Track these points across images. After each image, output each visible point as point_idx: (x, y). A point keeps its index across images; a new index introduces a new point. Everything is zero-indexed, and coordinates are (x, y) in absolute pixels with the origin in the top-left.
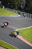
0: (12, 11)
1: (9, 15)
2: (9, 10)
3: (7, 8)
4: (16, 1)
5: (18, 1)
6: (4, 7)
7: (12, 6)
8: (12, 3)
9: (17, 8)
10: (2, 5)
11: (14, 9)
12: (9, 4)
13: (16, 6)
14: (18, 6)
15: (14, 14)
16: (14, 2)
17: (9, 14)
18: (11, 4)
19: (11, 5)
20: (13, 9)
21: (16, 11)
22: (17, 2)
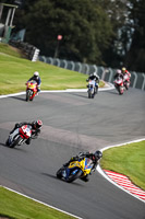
0: (77, 69)
1: (65, 85)
2: (63, 66)
3: (53, 57)
4: (92, 24)
5: (100, 24)
6: (37, 51)
7: (73, 48)
8: (73, 33)
9: (96, 53)
10: (30, 46)
11: (85, 60)
12: (60, 37)
13: (95, 48)
14: (100, 45)
16: (83, 30)
17: (62, 81)
18: (68, 38)
20: (82, 62)
21: (95, 66)
22: (95, 27)
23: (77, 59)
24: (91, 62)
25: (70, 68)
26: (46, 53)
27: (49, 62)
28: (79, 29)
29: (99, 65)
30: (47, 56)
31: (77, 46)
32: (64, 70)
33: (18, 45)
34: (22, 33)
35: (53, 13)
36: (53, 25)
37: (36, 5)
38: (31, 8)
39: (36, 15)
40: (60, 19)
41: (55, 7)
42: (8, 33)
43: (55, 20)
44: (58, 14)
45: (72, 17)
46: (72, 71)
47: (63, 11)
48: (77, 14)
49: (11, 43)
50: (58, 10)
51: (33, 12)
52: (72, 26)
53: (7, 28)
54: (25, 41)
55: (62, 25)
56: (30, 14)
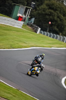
0: (57, 38)
2: (50, 36)
3: (46, 31)
8: (56, 21)
10: (36, 26)
11: (61, 34)
12: (50, 23)
13: (65, 29)
15: (60, 44)
16: (61, 20)
17: (50, 43)
18: (53, 23)
19: (55, 25)
20: (59, 35)
21: (65, 37)
23: (57, 33)
25: (53, 37)
26: (43, 29)
28: (59, 20)
31: (57, 27)
33: (31, 26)
34: (33, 20)
35: (48, 11)
36: (47, 17)
37: (40, 7)
38: (38, 8)
39: (40, 12)
40: (51, 14)
42: (27, 20)
43: (48, 15)
44: (50, 12)
45: (56, 14)
46: (55, 39)
47: (52, 11)
48: (59, 12)
49: (28, 24)
50: (50, 10)
51: (39, 10)
52: (56, 18)
53: (27, 17)
55: (51, 17)
56: (37, 12)
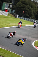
0: (28, 20)
1: (25, 24)
2: (24, 19)
3: (22, 17)
4: (32, 8)
5: (34, 8)
6: (18, 15)
7: (27, 15)
9: (33, 16)
11: (30, 18)
12: (24, 12)
13: (33, 15)
16: (30, 10)
18: (26, 12)
19: (27, 13)
20: (29, 18)
21: (33, 19)
22: (33, 9)
23: (28, 17)
24: (32, 18)
25: (26, 20)
26: (20, 16)
27: (21, 18)
28: (29, 10)
29: (34, 19)
30: (20, 17)
31: (28, 14)
32: (25, 20)
33: (13, 14)
34: (14, 11)
36: (22, 9)
37: (17, 3)
38: (16, 4)
39: (18, 6)
40: (24, 7)
41: (23, 4)
42: (10, 11)
46: (27, 21)
47: (25, 5)
48: (28, 6)
49: (11, 13)
50: (23, 5)
51: (17, 5)
52: (27, 9)
53: (10, 9)
54: (15, 13)
55: (24, 9)
56: (16, 6)
